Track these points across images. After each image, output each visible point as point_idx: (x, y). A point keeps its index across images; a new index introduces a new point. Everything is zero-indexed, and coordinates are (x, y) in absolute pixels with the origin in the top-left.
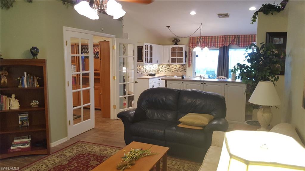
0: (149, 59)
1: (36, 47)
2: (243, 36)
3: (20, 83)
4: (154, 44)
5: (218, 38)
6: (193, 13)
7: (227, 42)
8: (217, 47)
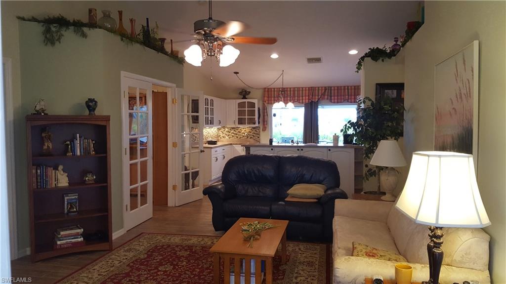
0: (210, 119)
1: (94, 99)
2: (336, 88)
3: (70, 149)
4: (215, 98)
5: (302, 90)
6: (275, 56)
7: (315, 96)
8: (302, 103)
